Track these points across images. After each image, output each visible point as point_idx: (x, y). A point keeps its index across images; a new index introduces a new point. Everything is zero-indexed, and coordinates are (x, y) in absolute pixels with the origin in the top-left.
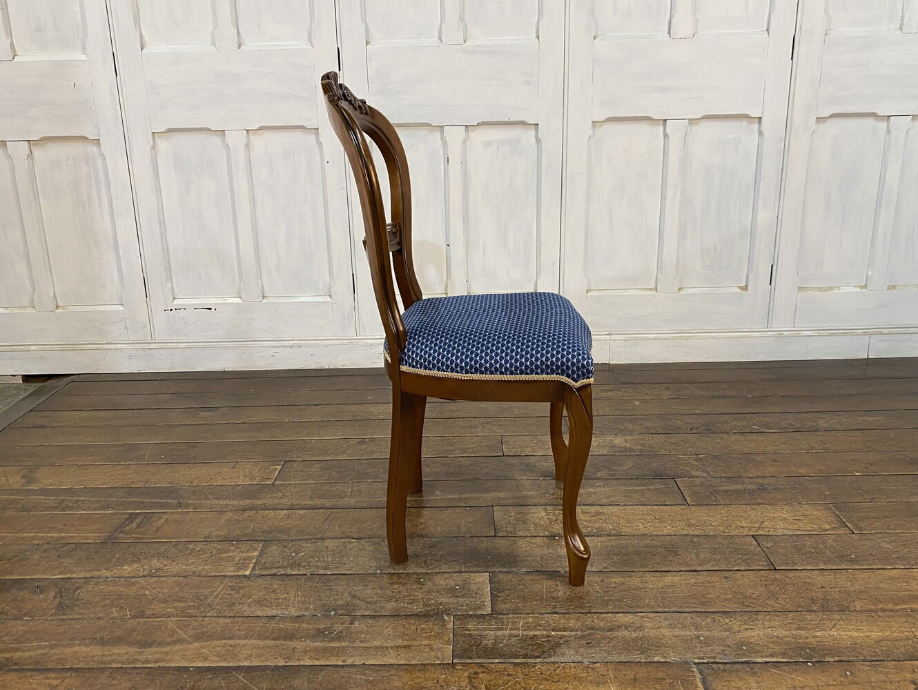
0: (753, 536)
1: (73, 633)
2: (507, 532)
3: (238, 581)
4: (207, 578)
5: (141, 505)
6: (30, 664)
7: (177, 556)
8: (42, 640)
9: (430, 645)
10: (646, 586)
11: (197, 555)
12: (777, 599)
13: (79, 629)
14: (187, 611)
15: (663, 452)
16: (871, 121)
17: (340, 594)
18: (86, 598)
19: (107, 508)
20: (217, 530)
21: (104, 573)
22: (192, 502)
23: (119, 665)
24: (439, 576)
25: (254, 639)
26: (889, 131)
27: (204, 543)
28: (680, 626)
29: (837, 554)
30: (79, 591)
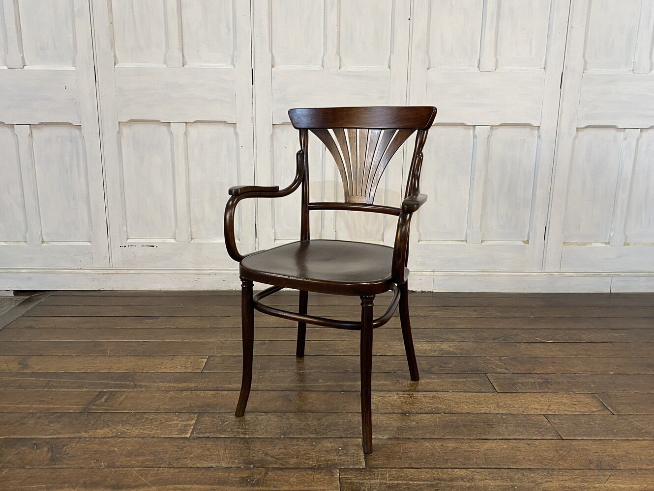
0: (544, 415)
1: (64, 478)
3: (181, 442)
4: (159, 439)
5: (107, 386)
7: (136, 423)
8: (41, 483)
9: (324, 489)
10: (473, 449)
11: (150, 423)
12: (566, 460)
13: (67, 475)
14: (146, 463)
15: (476, 355)
16: (613, 131)
17: (256, 452)
18: (71, 453)
19: (82, 387)
20: (164, 405)
21: (83, 434)
22: (144, 384)
24: (326, 440)
25: (196, 484)
26: (625, 138)
27: (155, 414)
28: (500, 478)
29: (604, 429)
30: (65, 447)
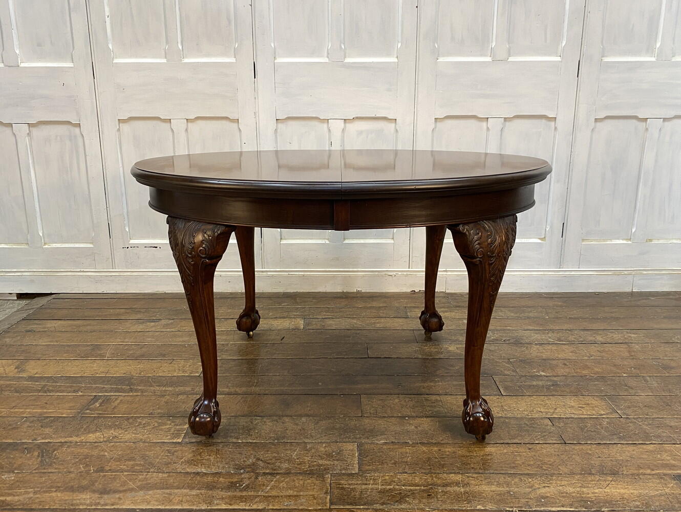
0: (549, 418)
1: (52, 483)
2: (371, 413)
3: (173, 446)
4: (150, 444)
5: (102, 390)
6: (19, 505)
7: (129, 428)
8: (29, 488)
9: (313, 495)
10: (471, 454)
11: (143, 427)
12: (566, 465)
13: (55, 480)
14: (135, 468)
15: (484, 357)
16: (634, 121)
17: (248, 457)
18: (61, 457)
19: (77, 391)
20: (159, 409)
21: (74, 439)
22: (140, 388)
23: (85, 507)
24: (320, 444)
25: (185, 488)
26: (647, 129)
27: (148, 418)
28: (495, 483)
29: (610, 433)
30: (55, 452)
